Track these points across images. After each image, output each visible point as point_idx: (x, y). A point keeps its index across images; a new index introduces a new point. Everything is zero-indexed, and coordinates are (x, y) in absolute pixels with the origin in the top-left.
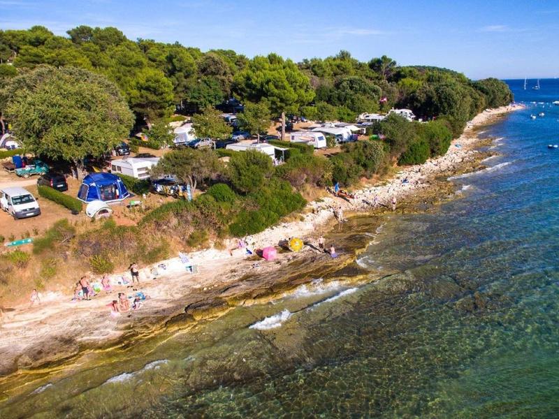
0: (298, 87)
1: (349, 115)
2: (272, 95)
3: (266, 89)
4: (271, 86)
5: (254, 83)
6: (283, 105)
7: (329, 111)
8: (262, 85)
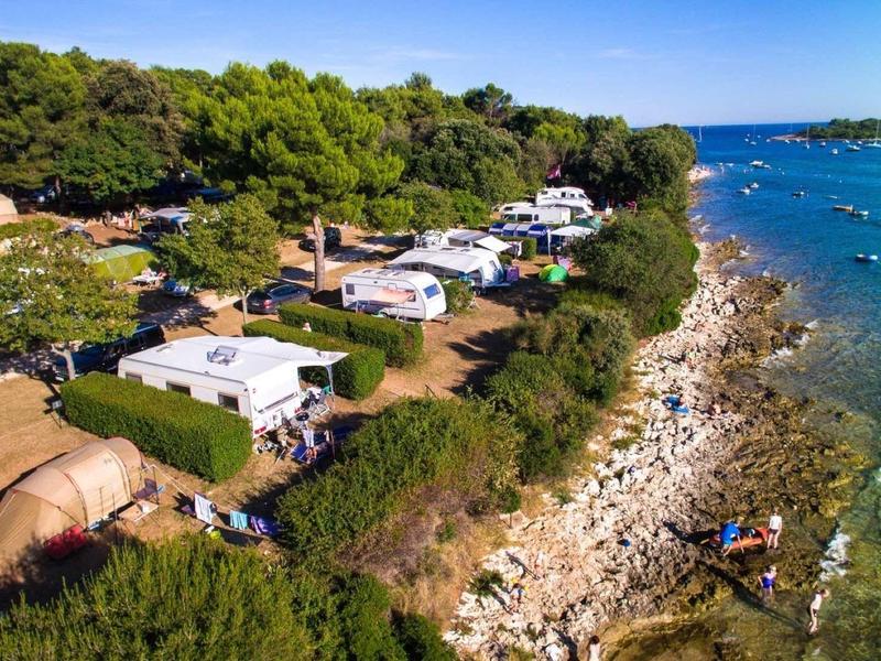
0: (355, 146)
1: (476, 209)
2: (281, 170)
3: (259, 152)
4: (275, 145)
5: (221, 133)
6: (317, 199)
7: (438, 207)
8: (247, 142)
